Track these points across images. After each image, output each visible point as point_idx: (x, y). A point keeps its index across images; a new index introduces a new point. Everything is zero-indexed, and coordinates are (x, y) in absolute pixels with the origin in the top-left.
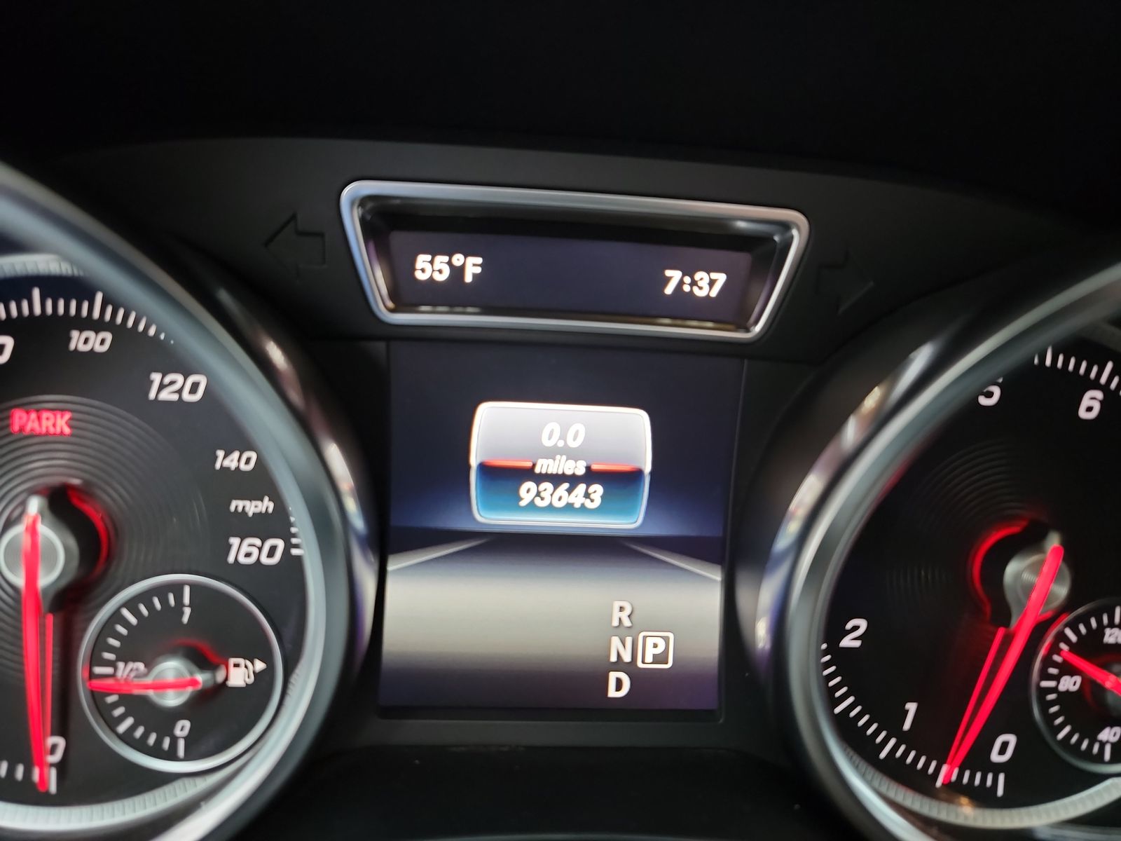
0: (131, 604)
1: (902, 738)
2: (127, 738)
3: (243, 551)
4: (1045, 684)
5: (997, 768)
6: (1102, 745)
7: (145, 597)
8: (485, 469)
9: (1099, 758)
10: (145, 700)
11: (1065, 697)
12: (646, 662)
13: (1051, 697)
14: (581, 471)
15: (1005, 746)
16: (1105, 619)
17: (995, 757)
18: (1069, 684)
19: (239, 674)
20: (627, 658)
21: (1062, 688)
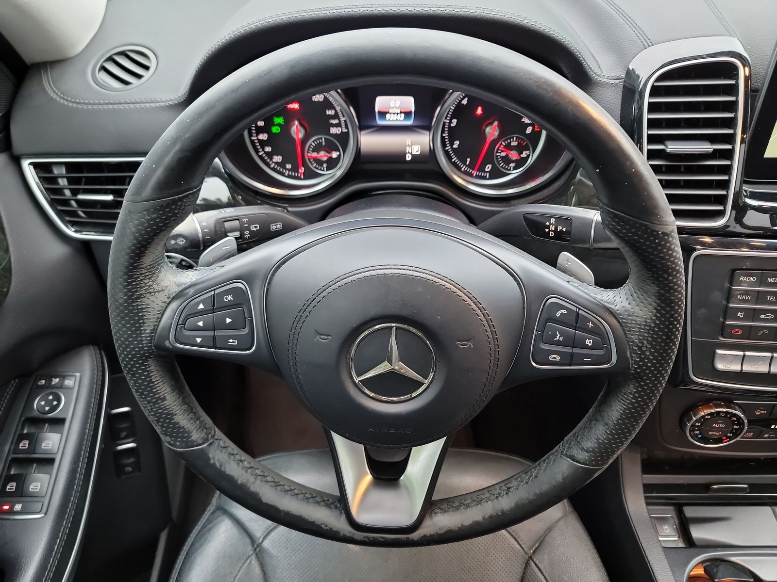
0: (313, 142)
1: (467, 166)
2: (315, 167)
3: (334, 130)
4: (497, 154)
5: (487, 172)
6: (511, 167)
7: (316, 140)
8: (379, 112)
9: (510, 170)
10: (319, 159)
11: (502, 157)
12: (414, 153)
13: (499, 157)
14: (399, 112)
15: (488, 168)
16: (511, 140)
17: (486, 170)
18: (503, 154)
19: (335, 155)
20: (410, 152)
21: (501, 155)
